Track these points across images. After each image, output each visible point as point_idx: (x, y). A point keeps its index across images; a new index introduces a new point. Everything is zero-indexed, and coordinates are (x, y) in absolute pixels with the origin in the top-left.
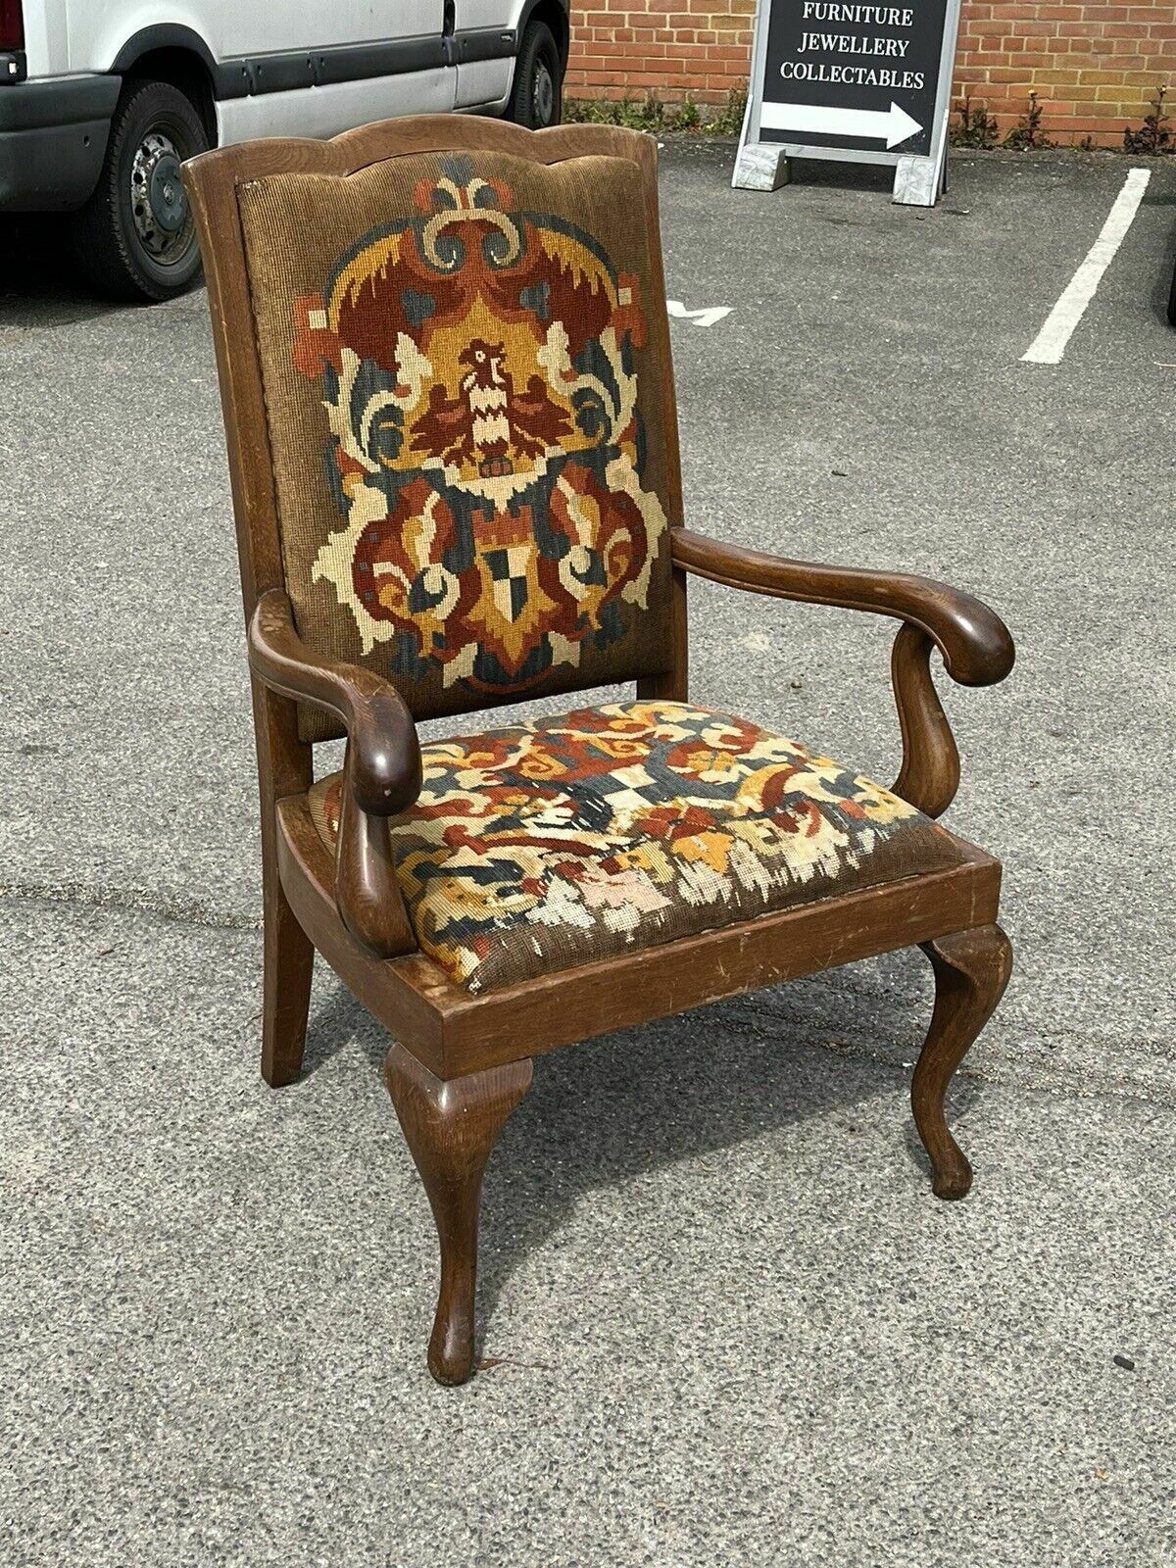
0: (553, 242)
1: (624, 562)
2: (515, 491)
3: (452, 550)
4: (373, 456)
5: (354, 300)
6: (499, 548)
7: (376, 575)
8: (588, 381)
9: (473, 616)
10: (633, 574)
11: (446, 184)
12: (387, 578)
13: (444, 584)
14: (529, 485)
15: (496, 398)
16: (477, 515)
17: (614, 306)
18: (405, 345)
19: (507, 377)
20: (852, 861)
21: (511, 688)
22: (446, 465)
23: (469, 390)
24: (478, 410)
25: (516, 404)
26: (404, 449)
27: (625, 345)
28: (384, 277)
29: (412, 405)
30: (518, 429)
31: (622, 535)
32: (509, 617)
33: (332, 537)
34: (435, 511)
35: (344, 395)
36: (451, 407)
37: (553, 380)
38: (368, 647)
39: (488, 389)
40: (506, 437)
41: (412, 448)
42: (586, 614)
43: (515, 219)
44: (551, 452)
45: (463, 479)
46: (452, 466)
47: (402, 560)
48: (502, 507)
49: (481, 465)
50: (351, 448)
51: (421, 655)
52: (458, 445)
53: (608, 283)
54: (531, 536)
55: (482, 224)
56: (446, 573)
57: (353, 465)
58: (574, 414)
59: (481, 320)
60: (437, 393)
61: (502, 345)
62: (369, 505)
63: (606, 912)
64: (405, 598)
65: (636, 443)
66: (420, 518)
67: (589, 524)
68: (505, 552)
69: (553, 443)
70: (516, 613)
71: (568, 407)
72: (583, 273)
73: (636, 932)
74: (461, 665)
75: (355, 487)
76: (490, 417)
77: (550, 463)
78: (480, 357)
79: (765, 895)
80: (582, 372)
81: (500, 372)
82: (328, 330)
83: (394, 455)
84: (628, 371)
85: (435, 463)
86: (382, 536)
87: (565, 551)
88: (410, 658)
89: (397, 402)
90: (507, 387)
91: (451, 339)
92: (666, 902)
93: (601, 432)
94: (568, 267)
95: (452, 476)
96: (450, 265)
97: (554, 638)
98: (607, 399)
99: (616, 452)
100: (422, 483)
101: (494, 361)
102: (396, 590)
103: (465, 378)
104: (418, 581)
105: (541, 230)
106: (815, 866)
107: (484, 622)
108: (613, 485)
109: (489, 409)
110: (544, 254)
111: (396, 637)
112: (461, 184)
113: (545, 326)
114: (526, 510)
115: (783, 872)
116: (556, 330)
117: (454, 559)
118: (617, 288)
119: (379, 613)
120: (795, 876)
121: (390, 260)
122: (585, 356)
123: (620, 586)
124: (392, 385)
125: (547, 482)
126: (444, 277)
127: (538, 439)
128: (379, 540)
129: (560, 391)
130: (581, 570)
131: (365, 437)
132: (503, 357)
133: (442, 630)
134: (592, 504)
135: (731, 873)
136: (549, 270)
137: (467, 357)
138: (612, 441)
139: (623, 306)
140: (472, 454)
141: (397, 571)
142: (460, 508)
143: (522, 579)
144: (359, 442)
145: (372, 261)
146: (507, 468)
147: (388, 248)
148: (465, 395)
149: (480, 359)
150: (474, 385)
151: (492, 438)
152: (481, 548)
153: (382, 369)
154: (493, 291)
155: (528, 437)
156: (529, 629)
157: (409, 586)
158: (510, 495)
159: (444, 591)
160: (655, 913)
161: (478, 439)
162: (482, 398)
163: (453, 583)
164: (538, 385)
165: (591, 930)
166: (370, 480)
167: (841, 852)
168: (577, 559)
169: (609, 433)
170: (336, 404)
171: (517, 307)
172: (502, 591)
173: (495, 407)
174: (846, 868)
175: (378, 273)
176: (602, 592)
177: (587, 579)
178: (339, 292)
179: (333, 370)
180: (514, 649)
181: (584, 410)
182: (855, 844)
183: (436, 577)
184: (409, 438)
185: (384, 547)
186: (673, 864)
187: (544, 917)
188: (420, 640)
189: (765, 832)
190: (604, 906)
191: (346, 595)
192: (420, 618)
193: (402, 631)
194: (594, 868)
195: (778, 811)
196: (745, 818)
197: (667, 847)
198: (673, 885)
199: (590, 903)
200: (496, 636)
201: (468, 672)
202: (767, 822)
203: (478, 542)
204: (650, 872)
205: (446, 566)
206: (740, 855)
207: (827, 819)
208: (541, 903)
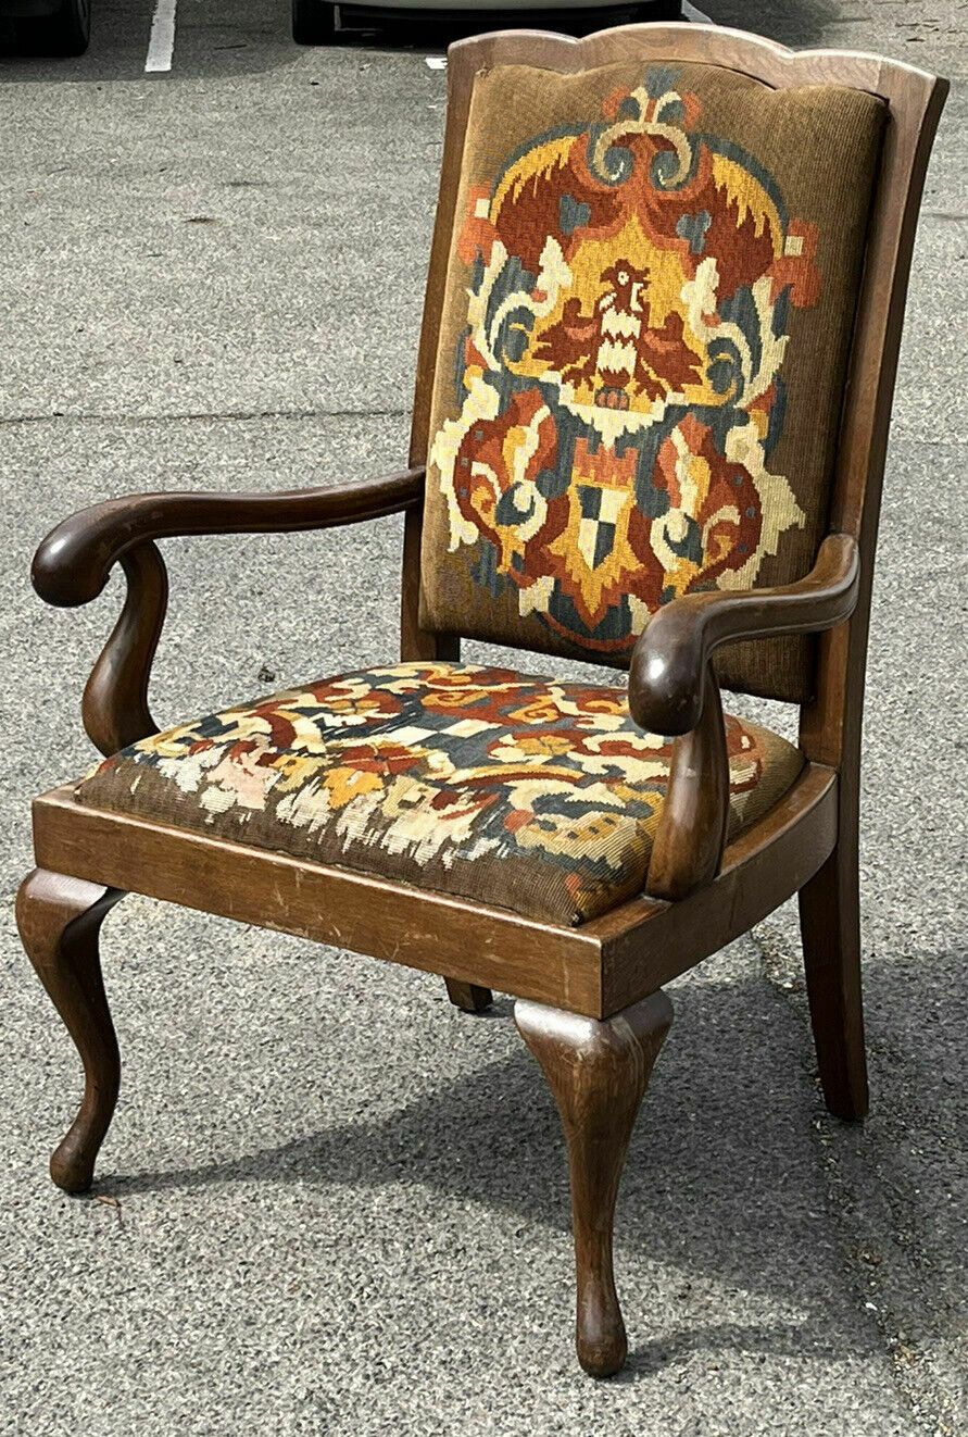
0: (727, 173)
1: (726, 545)
2: (625, 429)
3: (550, 469)
4: (497, 355)
5: (516, 195)
6: (595, 485)
7: (473, 474)
8: (729, 330)
9: (555, 548)
10: (736, 561)
11: (641, 95)
12: (482, 479)
13: (533, 504)
14: (642, 427)
15: (629, 325)
16: (581, 444)
17: (777, 255)
18: (552, 247)
19: (645, 306)
20: (447, 859)
21: (593, 644)
22: (563, 382)
23: (604, 310)
24: (608, 334)
25: (648, 338)
26: (527, 354)
27: (781, 301)
28: (548, 177)
29: (546, 312)
30: (643, 363)
31: (730, 513)
32: (590, 561)
33: (447, 424)
34: (542, 426)
35: (485, 290)
36: (582, 323)
37: (692, 321)
38: (454, 546)
39: (623, 314)
40: (631, 371)
41: (535, 356)
42: (672, 589)
43: (693, 140)
44: (674, 398)
45: (578, 401)
46: (570, 384)
47: (499, 467)
48: (608, 442)
49: (599, 392)
50: (479, 341)
51: (499, 571)
52: (580, 365)
53: (775, 227)
54: (631, 482)
55: (659, 140)
56: (536, 493)
57: (477, 358)
58: (707, 363)
59: (632, 241)
60: (573, 305)
61: (647, 271)
62: (483, 402)
63: (212, 789)
64: (493, 507)
65: (769, 414)
66: (525, 429)
67: (694, 491)
68: (600, 491)
69: (677, 389)
70: (598, 561)
71: (701, 351)
72: (749, 211)
73: (217, 816)
74: (536, 596)
75: (474, 380)
76: (618, 344)
77: (669, 409)
78: (623, 278)
79: (346, 846)
80: (725, 318)
81: (639, 299)
82: (486, 221)
83: (517, 358)
84: (778, 330)
85: (553, 377)
86: (488, 437)
87: (662, 511)
88: (489, 571)
89: (532, 306)
90: (643, 317)
91: (597, 252)
92: (260, 805)
93: (732, 390)
94: (735, 201)
95: (567, 395)
96: (614, 177)
97: (635, 604)
98: (746, 354)
99: (743, 419)
100: (537, 393)
101: (636, 286)
102: (487, 495)
103: (604, 296)
104: (509, 494)
105: (716, 156)
106: (410, 844)
107: (563, 559)
108: (731, 454)
109: (620, 336)
110: (712, 182)
111: (479, 543)
112: (654, 95)
113: (696, 260)
114: (632, 453)
115: (377, 834)
116: (708, 268)
117: (548, 482)
118: (785, 236)
119: (469, 514)
120: (385, 842)
121: (558, 162)
122: (732, 301)
123: (717, 569)
124: (530, 289)
125: (661, 429)
126: (606, 188)
127: (663, 381)
128: (483, 440)
129: (697, 336)
130: (676, 537)
131: (494, 334)
132: (646, 284)
133: (521, 552)
134: (703, 468)
135: (337, 813)
136: (714, 200)
137: (609, 275)
138: (742, 404)
139: (790, 257)
140: (592, 378)
141: (492, 477)
142: (567, 427)
143: (612, 527)
144: (488, 337)
145: (537, 162)
146: (623, 403)
147: (562, 148)
148: (599, 315)
149: (623, 281)
150: (610, 307)
151: (616, 367)
152: (577, 479)
153: (525, 269)
154: (651, 213)
155: (653, 376)
156: (608, 583)
157: (499, 496)
158: (620, 433)
159: (531, 512)
160: (245, 810)
161: (601, 364)
162: (614, 322)
163: (542, 507)
164: (675, 323)
165: (186, 796)
166: (488, 377)
167: (448, 843)
168: (673, 523)
169: (739, 395)
170: (477, 294)
171: (672, 234)
172: (585, 535)
173: (626, 335)
174: (437, 859)
175: (543, 173)
176: (695, 570)
177: (679, 549)
178: (504, 188)
179: (482, 262)
180: (592, 600)
181: (719, 362)
182: (468, 844)
183: (526, 495)
184: (535, 346)
185: (487, 448)
186: (308, 781)
187: (167, 768)
188: (500, 555)
189: (413, 797)
190: (218, 784)
191: (447, 486)
192: (503, 531)
193: (486, 540)
194: (255, 755)
195: (461, 790)
196: (427, 781)
197: (330, 767)
198: (283, 796)
199: (211, 776)
200: (575, 579)
201: (544, 607)
202: (435, 791)
203: (575, 472)
204: (285, 778)
205: (539, 487)
206: (365, 801)
207: (479, 815)
208: (181, 758)
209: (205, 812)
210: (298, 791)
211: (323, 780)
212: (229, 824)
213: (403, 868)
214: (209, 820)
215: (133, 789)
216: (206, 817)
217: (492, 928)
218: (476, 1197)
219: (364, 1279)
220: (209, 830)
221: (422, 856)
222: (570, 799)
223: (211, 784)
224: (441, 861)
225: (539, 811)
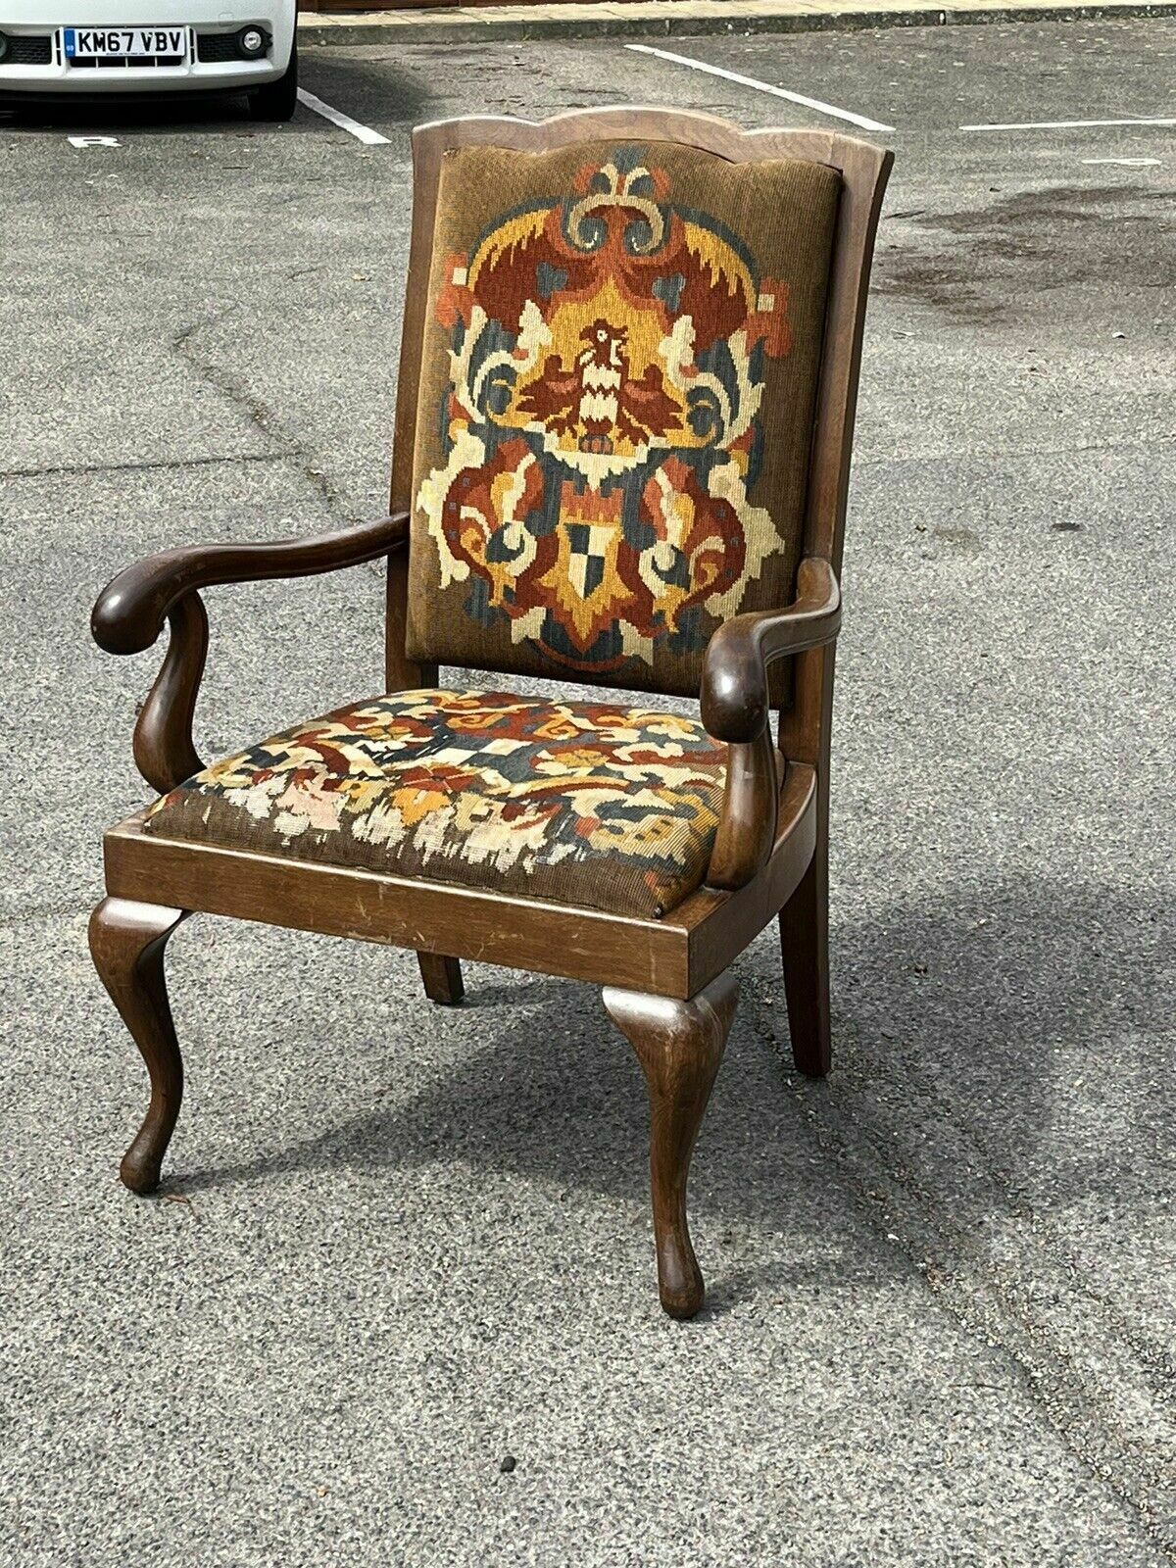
0: (698, 239)
1: (712, 572)
2: (610, 472)
3: (538, 511)
4: (481, 408)
5: (493, 264)
6: (583, 523)
7: (462, 517)
8: (707, 380)
9: (546, 581)
10: (722, 585)
11: (610, 171)
12: (471, 522)
13: (522, 542)
14: (626, 469)
15: (611, 378)
16: (568, 486)
17: (751, 311)
18: (530, 314)
19: (625, 361)
20: (528, 864)
21: (583, 666)
22: (548, 431)
23: (585, 365)
24: (589, 387)
25: (630, 389)
26: (511, 407)
27: (756, 352)
28: (524, 247)
29: (527, 369)
30: (625, 412)
31: (715, 543)
32: (581, 593)
33: (434, 473)
34: (528, 472)
35: (467, 349)
36: (564, 377)
37: (670, 372)
38: (445, 582)
39: (603, 368)
40: (613, 419)
41: (520, 408)
42: (661, 613)
43: (664, 211)
44: (655, 442)
45: (561, 447)
46: (554, 433)
47: (488, 509)
48: (594, 484)
49: (582, 440)
50: (463, 397)
51: (491, 604)
52: (563, 415)
53: (748, 285)
54: (617, 518)
55: (630, 211)
56: (525, 532)
57: (461, 412)
58: (687, 409)
59: (610, 302)
60: (554, 362)
61: (625, 328)
62: (469, 451)
63: (284, 814)
64: (483, 546)
65: (749, 453)
66: (512, 474)
67: (680, 525)
68: (587, 529)
69: (659, 434)
70: (588, 591)
71: (681, 401)
72: (722, 273)
73: (293, 839)
74: (529, 625)
75: (459, 432)
76: (600, 396)
77: (652, 453)
78: (602, 336)
79: (426, 859)
80: (703, 370)
81: (619, 354)
82: (465, 288)
83: (501, 411)
84: (754, 379)
85: (539, 427)
86: (475, 483)
87: (650, 543)
88: (481, 605)
89: (514, 364)
90: (623, 370)
91: (575, 313)
92: (337, 827)
93: (713, 433)
94: (707, 264)
95: (552, 443)
96: (589, 245)
97: (624, 626)
98: (724, 400)
99: (725, 458)
100: (523, 442)
101: (615, 343)
102: (476, 536)
103: (583, 353)
104: (498, 534)
105: (688, 226)
106: (490, 854)
107: (554, 590)
108: (714, 490)
109: (601, 387)
110: (685, 247)
111: (470, 579)
112: (623, 171)
113: (672, 317)
114: (618, 493)
115: (455, 847)
116: (684, 325)
117: (536, 522)
118: (758, 293)
119: (459, 553)
120: (464, 853)
121: (533, 233)
122: (709, 353)
123: (706, 593)
124: (511, 347)
125: (645, 471)
126: (582, 255)
127: (645, 427)
128: (470, 486)
129: (676, 386)
130: (664, 567)
131: (477, 390)
132: (624, 341)
133: (513, 586)
134: (687, 504)
135: (412, 830)
136: (688, 263)
137: (589, 333)
138: (723, 445)
139: (762, 313)
140: (575, 427)
141: (481, 519)
142: (552, 472)
143: (602, 559)
144: (471, 392)
145: (513, 233)
146: (607, 447)
147: (537, 220)
148: (579, 370)
149: (602, 340)
150: (590, 362)
151: (597, 416)
152: (565, 518)
153: (504, 330)
154: (627, 276)
155: (635, 423)
156: (599, 611)
157: (489, 536)
158: (604, 474)
159: (521, 550)
160: (320, 831)
161: (584, 413)
162: (593, 376)
163: (531, 544)
164: (654, 375)
165: (258, 822)
166: (474, 428)
167: (526, 851)
168: (661, 554)
169: (720, 437)
170: (458, 354)
171: (648, 295)
172: (576, 568)
173: (607, 387)
174: (518, 867)
175: (519, 243)
176: (683, 595)
177: (668, 577)
178: (481, 256)
179: (462, 325)
180: (583, 627)
181: (698, 408)
182: (545, 851)
183: (515, 534)
184: (518, 399)
185: (474, 494)
186: (376, 802)
187: (236, 797)
188: (492, 589)
189: (483, 811)
190: (288, 809)
191: (435, 529)
192: (494, 568)
193: (476, 576)
194: (319, 781)
195: (525, 803)
196: (490, 796)
197: (394, 789)
198: (355, 817)
199: (280, 803)
200: (566, 608)
201: (535, 634)
202: (500, 806)
203: (563, 511)
204: (353, 800)
205: (528, 527)
206: (436, 818)
207: (550, 824)
208: (247, 787)
209: (281, 836)
210: (369, 811)
211: (390, 801)
212: (306, 845)
213: (485, 875)
214: (286, 843)
215: (205, 818)
216: (282, 840)
217: (579, 924)
218: (512, 1169)
219: (439, 1250)
220: (286, 853)
221: (503, 863)
222: (626, 805)
223: (281, 809)
224: (522, 868)
225: (603, 817)
